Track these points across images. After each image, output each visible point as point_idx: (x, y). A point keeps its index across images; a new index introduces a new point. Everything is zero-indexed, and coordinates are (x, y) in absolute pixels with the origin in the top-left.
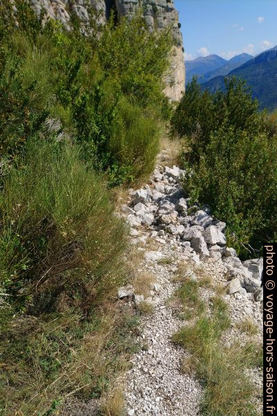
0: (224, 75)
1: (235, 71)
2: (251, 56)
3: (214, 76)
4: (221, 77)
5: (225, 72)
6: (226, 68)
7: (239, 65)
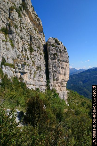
0: (77, 74)
1: (80, 73)
2: (85, 70)
3: (74, 74)
4: (76, 75)
5: (77, 73)
6: (78, 72)
7: (81, 72)
